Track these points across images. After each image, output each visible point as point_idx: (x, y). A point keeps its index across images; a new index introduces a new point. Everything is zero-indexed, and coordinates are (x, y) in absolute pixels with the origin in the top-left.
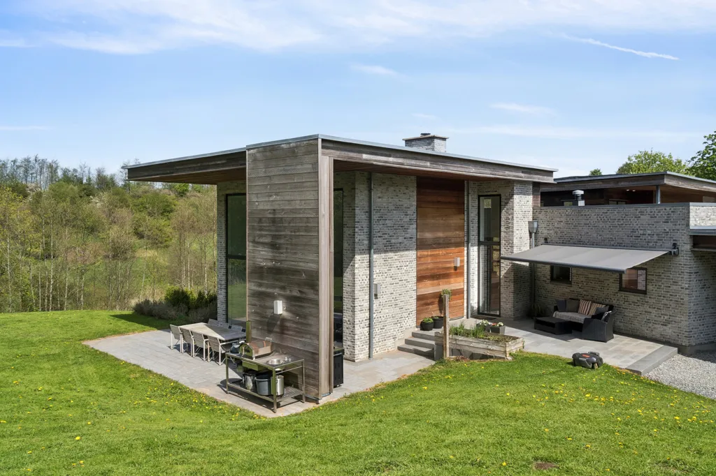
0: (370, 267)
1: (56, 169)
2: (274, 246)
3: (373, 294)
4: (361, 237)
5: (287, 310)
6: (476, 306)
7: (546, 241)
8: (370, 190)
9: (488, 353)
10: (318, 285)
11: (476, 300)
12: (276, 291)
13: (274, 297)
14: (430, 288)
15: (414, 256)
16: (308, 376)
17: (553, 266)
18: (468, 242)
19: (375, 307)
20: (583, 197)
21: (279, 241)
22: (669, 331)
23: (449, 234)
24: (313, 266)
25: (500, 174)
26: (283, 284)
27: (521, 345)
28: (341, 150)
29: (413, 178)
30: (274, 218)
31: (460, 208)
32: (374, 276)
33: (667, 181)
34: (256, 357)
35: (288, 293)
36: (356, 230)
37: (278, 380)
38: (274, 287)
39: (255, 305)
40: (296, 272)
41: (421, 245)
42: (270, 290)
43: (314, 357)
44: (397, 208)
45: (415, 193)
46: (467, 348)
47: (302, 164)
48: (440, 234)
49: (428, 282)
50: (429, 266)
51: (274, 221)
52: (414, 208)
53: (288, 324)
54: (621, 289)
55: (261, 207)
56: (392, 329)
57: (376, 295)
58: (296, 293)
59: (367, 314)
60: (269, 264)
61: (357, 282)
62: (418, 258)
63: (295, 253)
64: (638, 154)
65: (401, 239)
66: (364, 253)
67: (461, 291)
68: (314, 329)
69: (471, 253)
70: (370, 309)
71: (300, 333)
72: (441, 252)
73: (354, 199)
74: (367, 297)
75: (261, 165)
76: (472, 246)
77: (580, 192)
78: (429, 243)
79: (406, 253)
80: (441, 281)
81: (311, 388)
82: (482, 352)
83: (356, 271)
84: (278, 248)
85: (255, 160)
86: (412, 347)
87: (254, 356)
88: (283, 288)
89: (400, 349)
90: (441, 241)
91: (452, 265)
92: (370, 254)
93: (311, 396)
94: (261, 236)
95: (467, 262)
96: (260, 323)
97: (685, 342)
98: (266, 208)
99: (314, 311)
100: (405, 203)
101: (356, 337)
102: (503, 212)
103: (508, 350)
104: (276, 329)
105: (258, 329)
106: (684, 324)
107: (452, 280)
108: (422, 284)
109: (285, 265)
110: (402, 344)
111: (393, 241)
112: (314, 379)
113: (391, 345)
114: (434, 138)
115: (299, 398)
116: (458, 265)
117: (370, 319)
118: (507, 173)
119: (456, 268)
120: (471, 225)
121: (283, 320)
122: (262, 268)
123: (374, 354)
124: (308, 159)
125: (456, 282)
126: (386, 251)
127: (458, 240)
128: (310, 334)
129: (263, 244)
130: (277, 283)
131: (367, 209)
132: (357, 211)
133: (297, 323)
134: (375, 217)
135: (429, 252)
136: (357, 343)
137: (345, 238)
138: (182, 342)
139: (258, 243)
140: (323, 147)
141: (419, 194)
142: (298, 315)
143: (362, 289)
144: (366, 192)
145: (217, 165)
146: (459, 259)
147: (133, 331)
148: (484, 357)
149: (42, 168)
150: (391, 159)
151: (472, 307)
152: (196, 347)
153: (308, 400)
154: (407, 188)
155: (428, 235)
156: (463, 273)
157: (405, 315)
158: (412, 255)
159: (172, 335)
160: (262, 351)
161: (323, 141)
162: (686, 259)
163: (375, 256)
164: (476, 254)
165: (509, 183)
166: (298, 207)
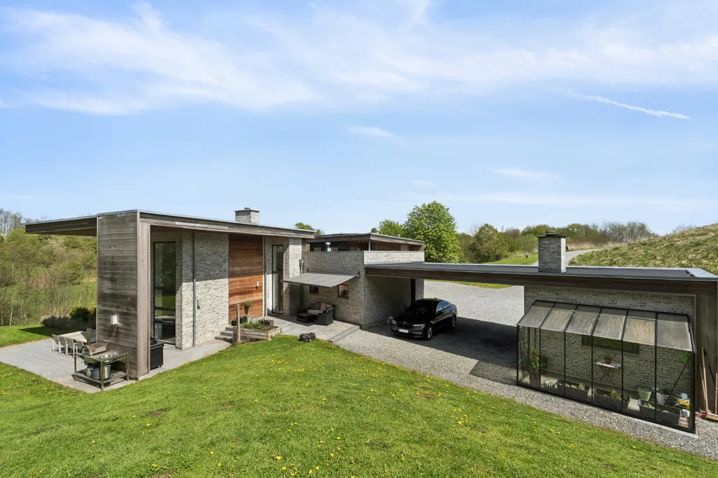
0: (194, 290)
1: (20, 219)
2: (113, 280)
3: (196, 306)
4: (187, 271)
5: (120, 322)
6: (271, 309)
7: (308, 271)
8: (194, 243)
9: (259, 337)
10: (136, 305)
11: (271, 305)
12: (114, 309)
13: (113, 314)
14: (238, 300)
15: (227, 282)
16: (131, 363)
17: (311, 286)
18: (265, 272)
19: (197, 315)
20: (330, 246)
21: (116, 277)
22: (356, 318)
23: (252, 268)
24: (134, 292)
25: (278, 234)
26: (117, 304)
27: (279, 331)
28: (158, 219)
29: (227, 235)
30: (113, 262)
31: (260, 252)
32: (197, 295)
33: (372, 238)
34: (93, 355)
35: (120, 310)
36: (183, 267)
37: (106, 368)
38: (112, 306)
39: (101, 319)
40: (125, 296)
41: (231, 275)
42: (110, 309)
43: (134, 351)
44: (214, 253)
45: (227, 244)
46: (249, 336)
47: (128, 227)
48: (245, 268)
49: (237, 297)
50: (238, 287)
51: (112, 263)
52: (228, 253)
53: (120, 331)
54: (339, 296)
55: (105, 255)
56: (210, 327)
57: (198, 307)
58: (125, 311)
59: (192, 319)
60: (110, 292)
61: (183, 299)
62: (230, 283)
63: (125, 285)
64: (384, 221)
65: (217, 272)
66: (190, 281)
67: (261, 301)
68: (135, 333)
69: (267, 279)
70: (194, 316)
71: (127, 336)
72: (247, 278)
73: (181, 249)
74: (192, 308)
75: (105, 227)
76: (268, 274)
77: (329, 244)
78: (238, 273)
79: (222, 280)
80: (246, 296)
81: (133, 371)
82: (256, 337)
83: (183, 293)
84: (115, 281)
85: (102, 224)
86: (223, 337)
87: (91, 353)
88: (118, 307)
89: (216, 338)
90: (247, 272)
91: (255, 286)
92: (193, 281)
93: (133, 376)
94: (106, 273)
95: (265, 283)
96: (104, 330)
97: (363, 323)
98: (109, 255)
99: (134, 321)
100: (220, 250)
101: (183, 334)
102: (284, 255)
103: (269, 335)
104: (114, 334)
105: (103, 335)
106: (362, 313)
107: (254, 294)
108: (231, 299)
109: (119, 292)
110: (218, 335)
111: (211, 273)
112: (134, 364)
113: (210, 336)
114: (251, 211)
115: (125, 378)
116: (258, 285)
117: (194, 322)
118: (283, 233)
119: (257, 287)
120: (267, 262)
121: (118, 328)
122: (105, 294)
123: (197, 342)
124: (131, 224)
125: (257, 296)
126: (206, 280)
127: (259, 271)
128: (132, 336)
129: (107, 279)
130: (114, 304)
131: (191, 254)
132: (184, 256)
133: (126, 330)
134: (197, 259)
135: (238, 279)
136: (184, 337)
137: (177, 272)
138: (60, 346)
139: (104, 278)
140: (141, 217)
141: (230, 244)
142: (126, 324)
143: (188, 303)
144: (191, 244)
145: (82, 226)
146: (258, 283)
147: (31, 340)
148: (257, 340)
149: (6, 218)
150: (198, 225)
151: (268, 310)
152: (69, 348)
153: (131, 379)
154: (222, 241)
155: (237, 269)
156: (261, 291)
157: (220, 317)
158: (226, 281)
159: (54, 342)
160: (98, 350)
161: (141, 213)
162: (362, 280)
163: (197, 283)
164: (271, 278)
165: (287, 239)
166: (126, 255)
